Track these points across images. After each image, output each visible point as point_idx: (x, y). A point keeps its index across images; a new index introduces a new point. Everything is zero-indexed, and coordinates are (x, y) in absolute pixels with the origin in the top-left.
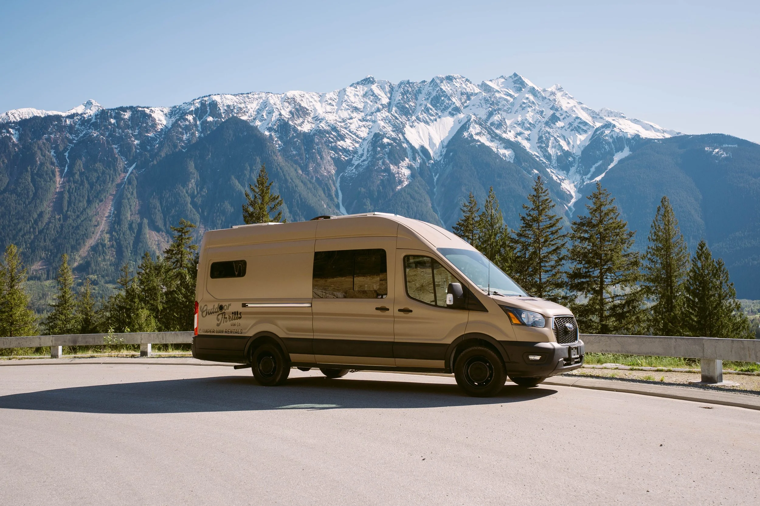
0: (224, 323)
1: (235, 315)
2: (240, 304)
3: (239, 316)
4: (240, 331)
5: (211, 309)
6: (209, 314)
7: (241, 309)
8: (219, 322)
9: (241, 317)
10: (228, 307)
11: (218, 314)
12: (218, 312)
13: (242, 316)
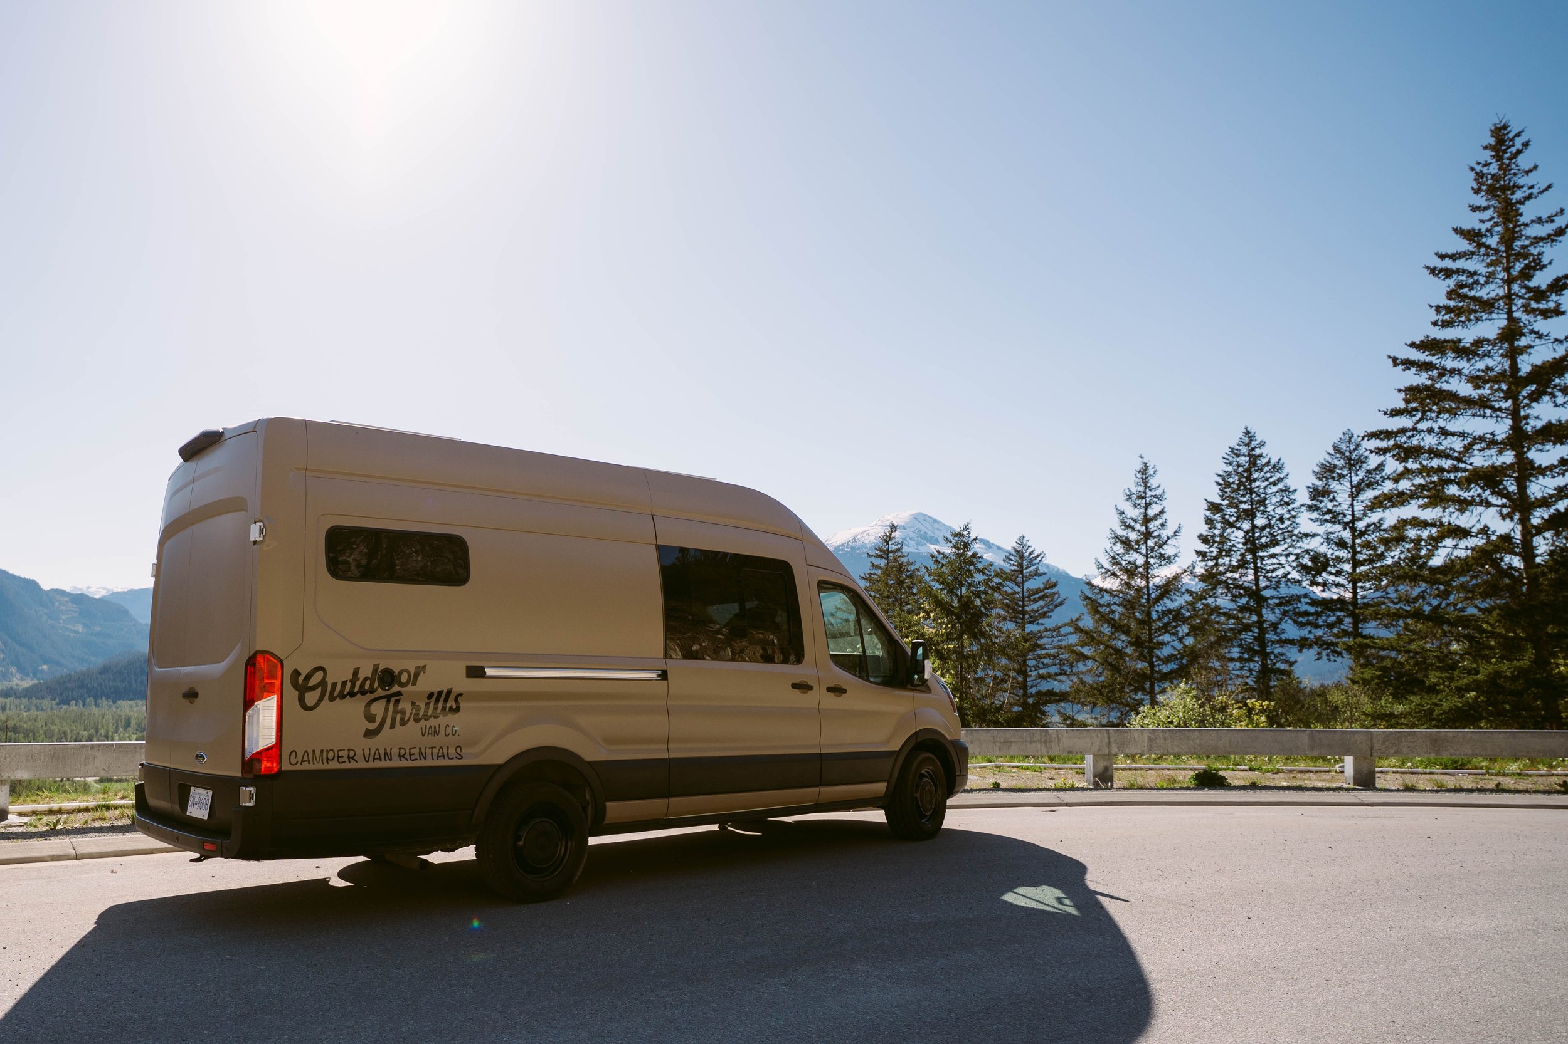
0: (393, 726)
1: (437, 701)
2: (461, 667)
3: (451, 703)
4: (452, 751)
5: (344, 683)
6: (332, 699)
7: (461, 683)
8: (372, 726)
9: (458, 709)
10: (416, 676)
11: (369, 696)
12: (372, 691)
13: (462, 704)
